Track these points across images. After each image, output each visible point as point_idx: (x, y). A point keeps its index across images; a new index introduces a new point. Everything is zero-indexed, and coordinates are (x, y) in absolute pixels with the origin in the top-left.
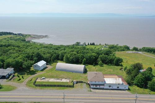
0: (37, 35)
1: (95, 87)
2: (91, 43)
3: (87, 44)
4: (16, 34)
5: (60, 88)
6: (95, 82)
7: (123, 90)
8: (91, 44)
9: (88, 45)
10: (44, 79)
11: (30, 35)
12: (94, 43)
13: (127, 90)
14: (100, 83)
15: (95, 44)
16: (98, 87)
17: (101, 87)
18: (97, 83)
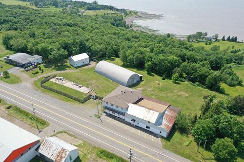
0: (147, 14)
1: (111, 113)
2: (229, 37)
3: (220, 38)
4: (117, 10)
5: (65, 98)
6: (112, 105)
7: (156, 135)
8: (229, 40)
9: (223, 39)
10: (61, 79)
11: (136, 13)
12: (236, 37)
13: (162, 137)
14: (119, 109)
15: (238, 40)
16: (116, 115)
17: (121, 116)
18: (114, 107)
